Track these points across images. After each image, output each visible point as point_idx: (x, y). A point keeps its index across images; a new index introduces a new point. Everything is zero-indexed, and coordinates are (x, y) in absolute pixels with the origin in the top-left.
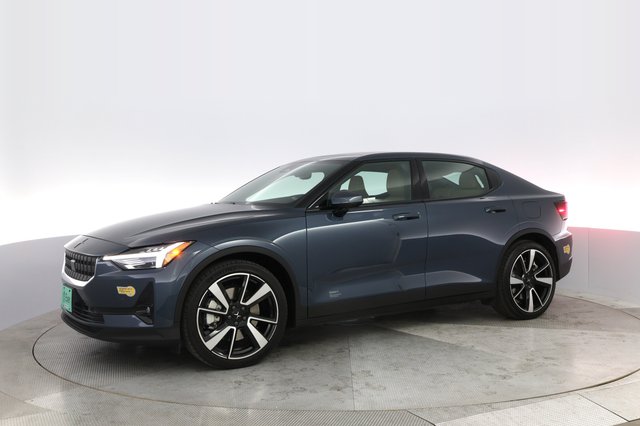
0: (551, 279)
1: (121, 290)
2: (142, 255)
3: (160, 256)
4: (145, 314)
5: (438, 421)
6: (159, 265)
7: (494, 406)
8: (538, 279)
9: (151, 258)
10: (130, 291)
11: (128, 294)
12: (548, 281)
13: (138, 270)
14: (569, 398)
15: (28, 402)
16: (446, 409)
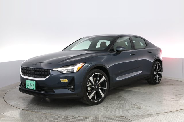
0: (161, 72)
1: (62, 80)
2: (68, 68)
3: (76, 68)
4: (71, 88)
5: (134, 120)
6: (75, 71)
7: (152, 115)
8: (159, 72)
9: (72, 69)
10: (66, 81)
11: (65, 82)
12: (160, 73)
13: (67, 73)
14: (176, 113)
15: (2, 114)
16: (137, 116)
